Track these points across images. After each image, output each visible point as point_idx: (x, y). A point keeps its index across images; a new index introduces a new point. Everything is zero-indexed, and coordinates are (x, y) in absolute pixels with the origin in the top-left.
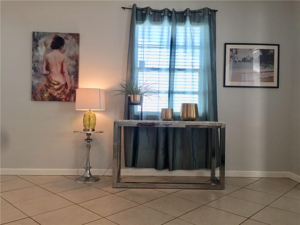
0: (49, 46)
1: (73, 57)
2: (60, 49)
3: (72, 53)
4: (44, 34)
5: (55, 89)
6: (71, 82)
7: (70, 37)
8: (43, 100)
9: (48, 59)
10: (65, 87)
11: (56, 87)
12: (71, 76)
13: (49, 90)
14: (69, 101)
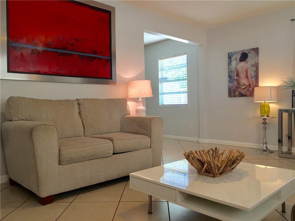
0: (238, 60)
1: (254, 65)
2: (245, 61)
3: (253, 62)
4: (235, 53)
5: (243, 89)
6: (253, 83)
7: (252, 52)
8: (235, 96)
9: (237, 69)
11: (243, 87)
12: (253, 78)
13: (239, 89)
14: (252, 96)
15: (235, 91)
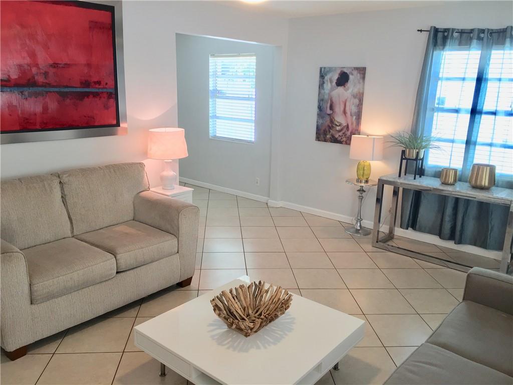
1: (357, 95)
2: (344, 87)
5: (337, 130)
10: (347, 128)
12: (353, 116)
15: (325, 133)
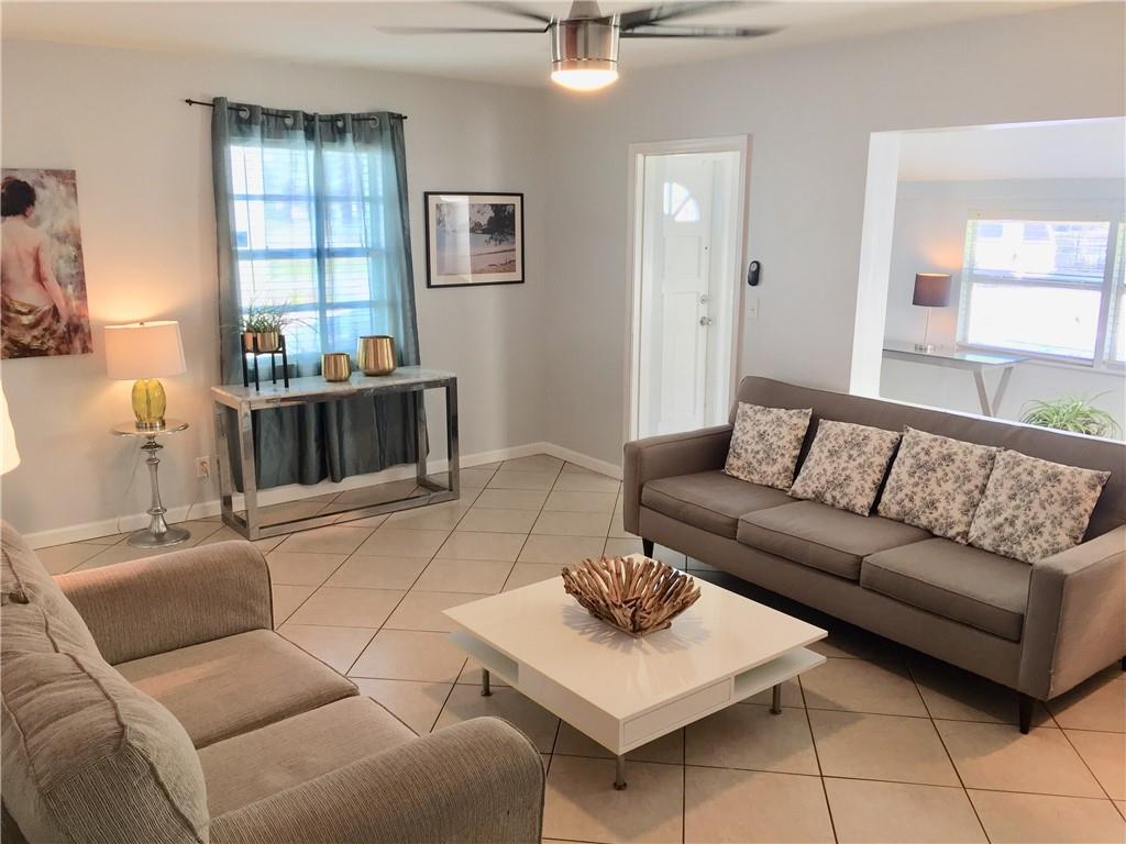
6: (67, 304)
10: (53, 316)
